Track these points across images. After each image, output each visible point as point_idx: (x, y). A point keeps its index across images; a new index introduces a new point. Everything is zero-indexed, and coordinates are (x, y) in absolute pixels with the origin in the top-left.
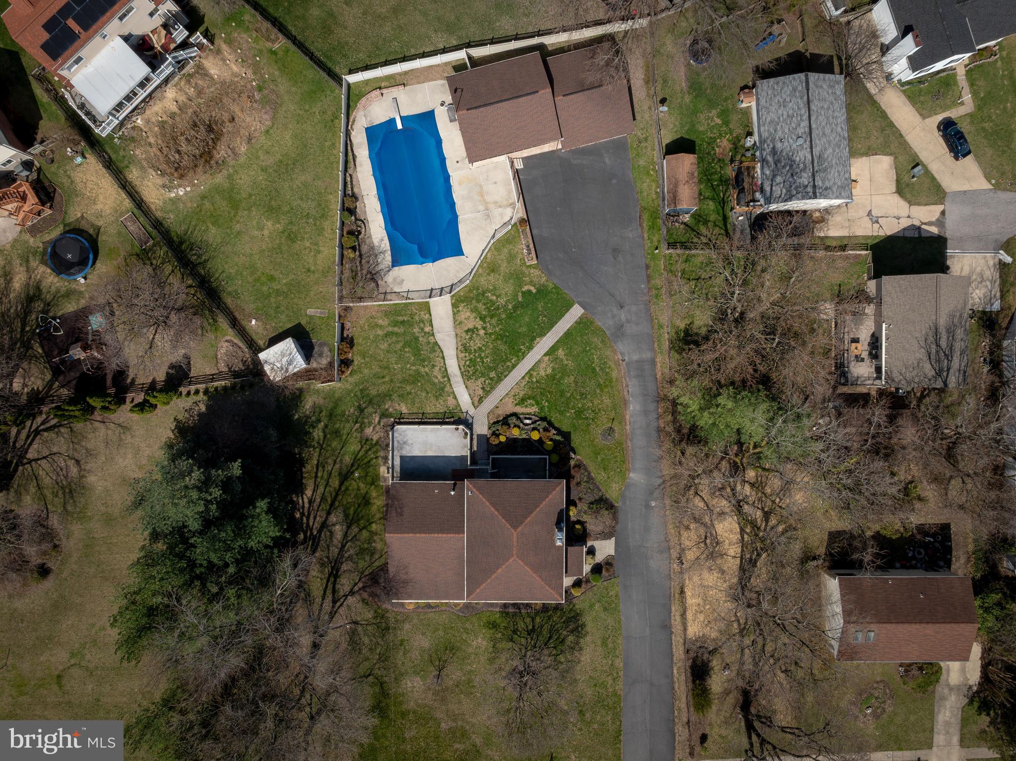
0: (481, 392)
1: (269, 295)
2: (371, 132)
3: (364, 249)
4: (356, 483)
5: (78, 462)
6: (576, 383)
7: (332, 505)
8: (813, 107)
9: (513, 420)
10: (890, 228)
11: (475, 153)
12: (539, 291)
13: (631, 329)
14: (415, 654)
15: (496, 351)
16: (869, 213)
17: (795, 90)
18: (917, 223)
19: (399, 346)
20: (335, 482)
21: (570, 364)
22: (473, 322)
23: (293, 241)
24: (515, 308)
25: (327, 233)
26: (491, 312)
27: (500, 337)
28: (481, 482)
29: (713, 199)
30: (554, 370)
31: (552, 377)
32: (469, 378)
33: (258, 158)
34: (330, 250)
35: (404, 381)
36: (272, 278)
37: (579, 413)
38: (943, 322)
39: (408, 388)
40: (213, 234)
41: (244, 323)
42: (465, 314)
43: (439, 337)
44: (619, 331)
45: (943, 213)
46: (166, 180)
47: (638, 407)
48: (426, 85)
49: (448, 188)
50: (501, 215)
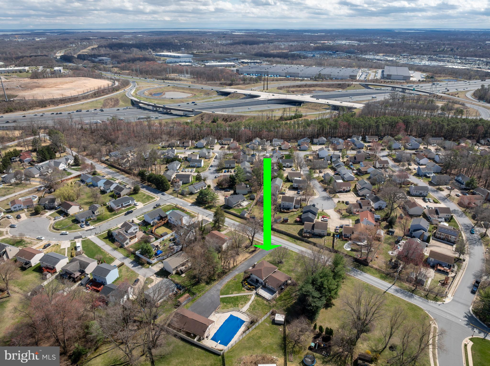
9: (248, 289)
10: (160, 278)
14: (296, 273)
19: (257, 310)
20: (288, 300)
21: (230, 291)
22: (240, 305)
26: (235, 304)
35: (261, 305)
41: (283, 331)
43: (248, 307)
44: (218, 290)
45: (150, 276)
46: (276, 361)
47: (226, 280)
49: (222, 326)
50: (217, 315)
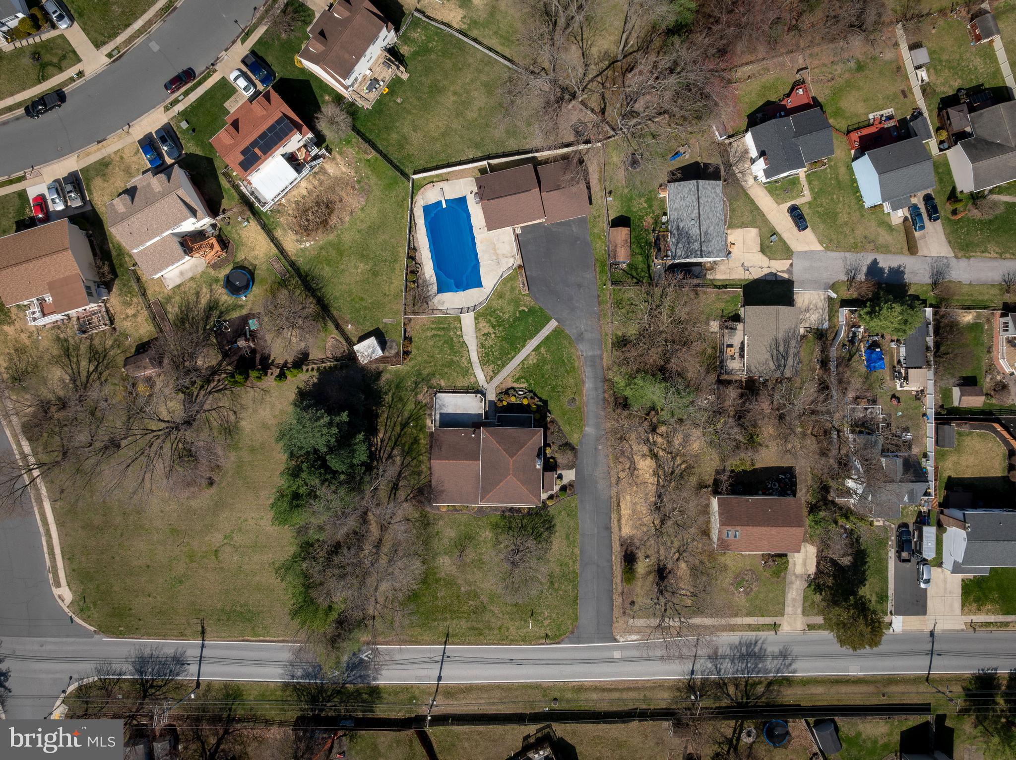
0: (491, 374)
1: (359, 310)
2: (427, 209)
3: (420, 281)
4: (411, 430)
5: (235, 413)
6: (552, 369)
7: (395, 443)
8: (701, 201)
9: (512, 392)
10: (756, 274)
11: (492, 224)
12: (529, 310)
13: (587, 335)
14: (446, 541)
15: (502, 348)
16: (743, 265)
17: (690, 190)
18: (774, 271)
19: (440, 344)
20: (398, 429)
21: (548, 357)
22: (488, 329)
23: (376, 276)
24: (514, 321)
25: (397, 271)
26: (499, 323)
27: (504, 339)
28: (491, 429)
29: (641, 254)
30: (538, 360)
31: (536, 365)
32: (484, 365)
33: (356, 224)
34: (399, 281)
35: (443, 365)
36: (362, 299)
37: (553, 389)
38: (781, 336)
39: (446, 370)
40: (327, 272)
41: (344, 326)
42: (483, 324)
43: (467, 337)
44: (580, 337)
45: (791, 265)
46: (298, 237)
47: (591, 385)
48: (461, 180)
49: (474, 244)
50: (507, 263)
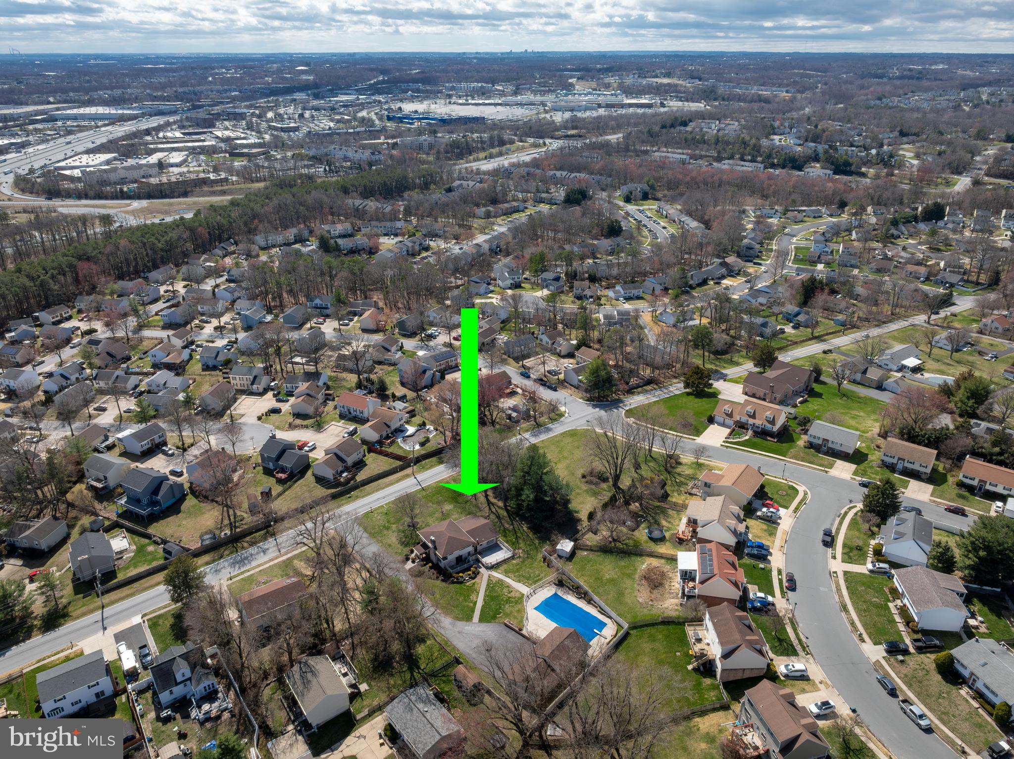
1: (588, 561)
3: (571, 591)
9: (473, 576)
10: (350, 739)
12: (497, 616)
16: (364, 737)
18: (335, 751)
19: (532, 574)
20: (519, 535)
21: (465, 603)
22: (512, 594)
23: (596, 578)
26: (508, 601)
31: (469, 596)
35: (521, 568)
37: (449, 591)
38: (314, 681)
39: (518, 567)
41: (588, 552)
42: (517, 595)
43: (520, 585)
44: (454, 624)
50: (531, 627)
